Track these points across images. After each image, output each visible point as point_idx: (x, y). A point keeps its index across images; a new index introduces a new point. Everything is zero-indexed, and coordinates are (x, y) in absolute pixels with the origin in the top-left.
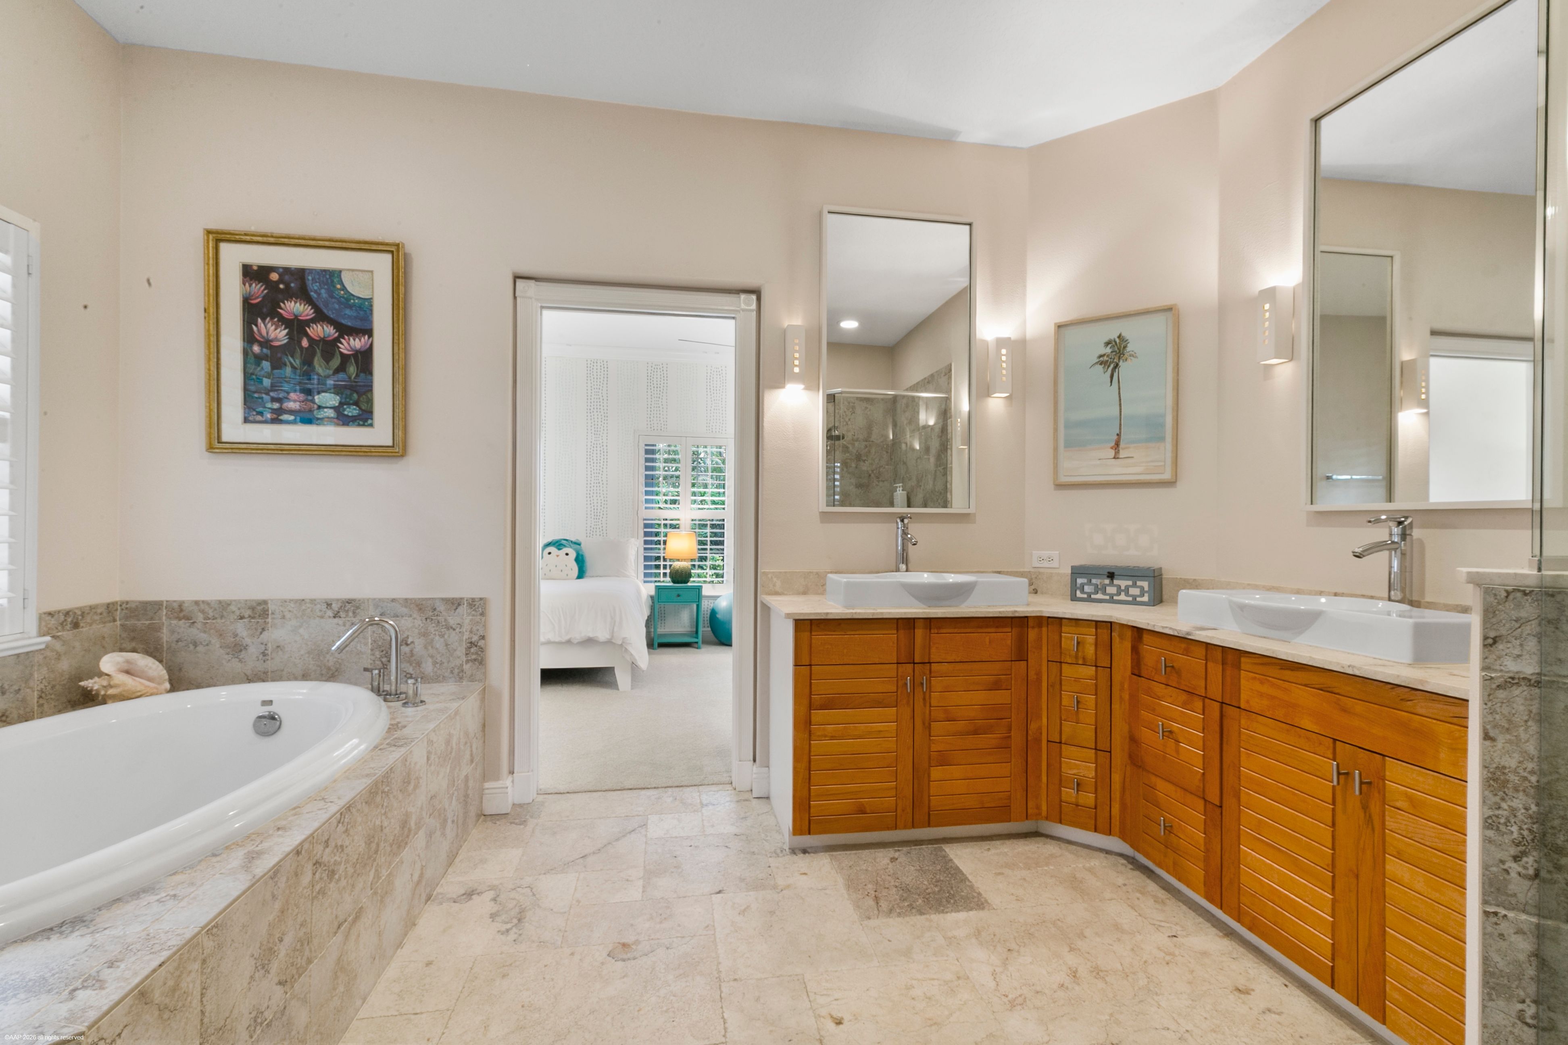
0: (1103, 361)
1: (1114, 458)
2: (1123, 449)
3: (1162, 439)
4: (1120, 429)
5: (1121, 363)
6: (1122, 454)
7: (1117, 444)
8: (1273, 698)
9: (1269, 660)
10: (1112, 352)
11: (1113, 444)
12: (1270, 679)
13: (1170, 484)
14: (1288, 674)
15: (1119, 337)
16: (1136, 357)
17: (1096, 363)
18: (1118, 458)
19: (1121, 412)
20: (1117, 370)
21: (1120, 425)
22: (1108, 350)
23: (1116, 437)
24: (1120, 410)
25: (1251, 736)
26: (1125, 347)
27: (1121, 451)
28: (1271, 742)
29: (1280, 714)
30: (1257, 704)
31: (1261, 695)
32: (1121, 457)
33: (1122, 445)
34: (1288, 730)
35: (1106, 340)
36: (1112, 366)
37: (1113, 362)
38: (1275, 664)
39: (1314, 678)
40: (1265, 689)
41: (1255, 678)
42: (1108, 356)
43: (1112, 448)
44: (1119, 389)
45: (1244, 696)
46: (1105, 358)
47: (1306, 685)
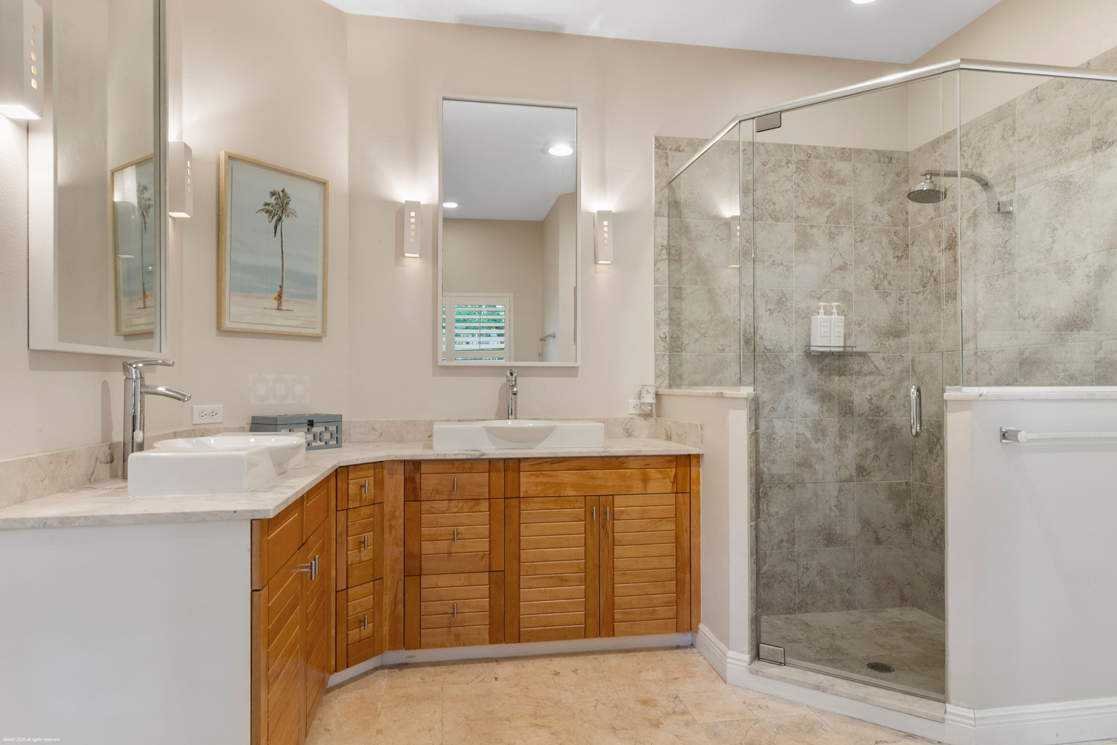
0: (268, 210)
1: (278, 309)
2: (285, 301)
3: (314, 297)
4: (282, 281)
5: (284, 218)
6: (284, 306)
7: (280, 297)
8: (546, 483)
9: (543, 460)
10: (276, 204)
11: (276, 295)
12: (543, 472)
13: (318, 338)
14: (557, 466)
15: (283, 191)
16: (296, 216)
17: (263, 210)
18: (280, 310)
19: (283, 265)
20: (280, 223)
21: (283, 277)
22: (273, 201)
23: (279, 289)
24: (283, 262)
25: (529, 514)
26: (287, 203)
27: (283, 303)
28: (544, 512)
29: (551, 492)
30: (532, 491)
31: (536, 484)
32: (283, 309)
33: (284, 297)
34: (556, 501)
35: (272, 190)
36: (276, 218)
37: (277, 214)
38: (547, 462)
39: (574, 464)
40: (541, 479)
41: (532, 474)
42: (273, 206)
43: (275, 299)
44: (282, 242)
45: (523, 489)
46: (270, 208)
47: (568, 470)
